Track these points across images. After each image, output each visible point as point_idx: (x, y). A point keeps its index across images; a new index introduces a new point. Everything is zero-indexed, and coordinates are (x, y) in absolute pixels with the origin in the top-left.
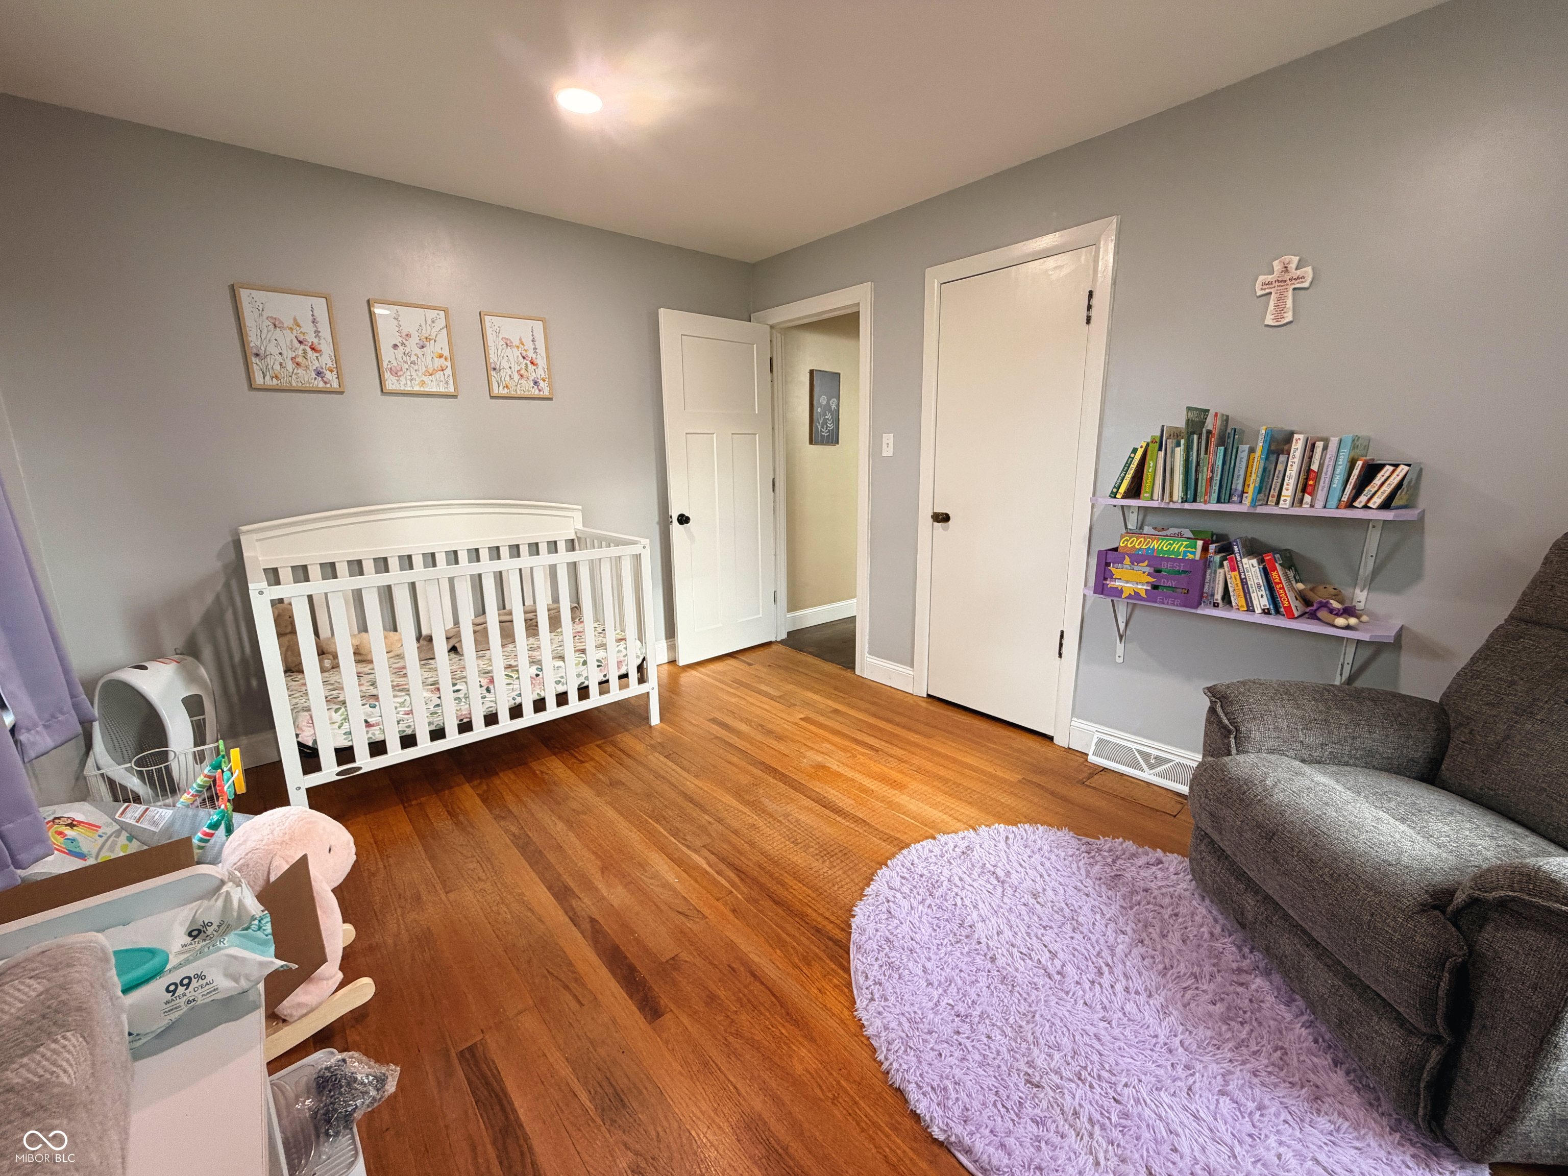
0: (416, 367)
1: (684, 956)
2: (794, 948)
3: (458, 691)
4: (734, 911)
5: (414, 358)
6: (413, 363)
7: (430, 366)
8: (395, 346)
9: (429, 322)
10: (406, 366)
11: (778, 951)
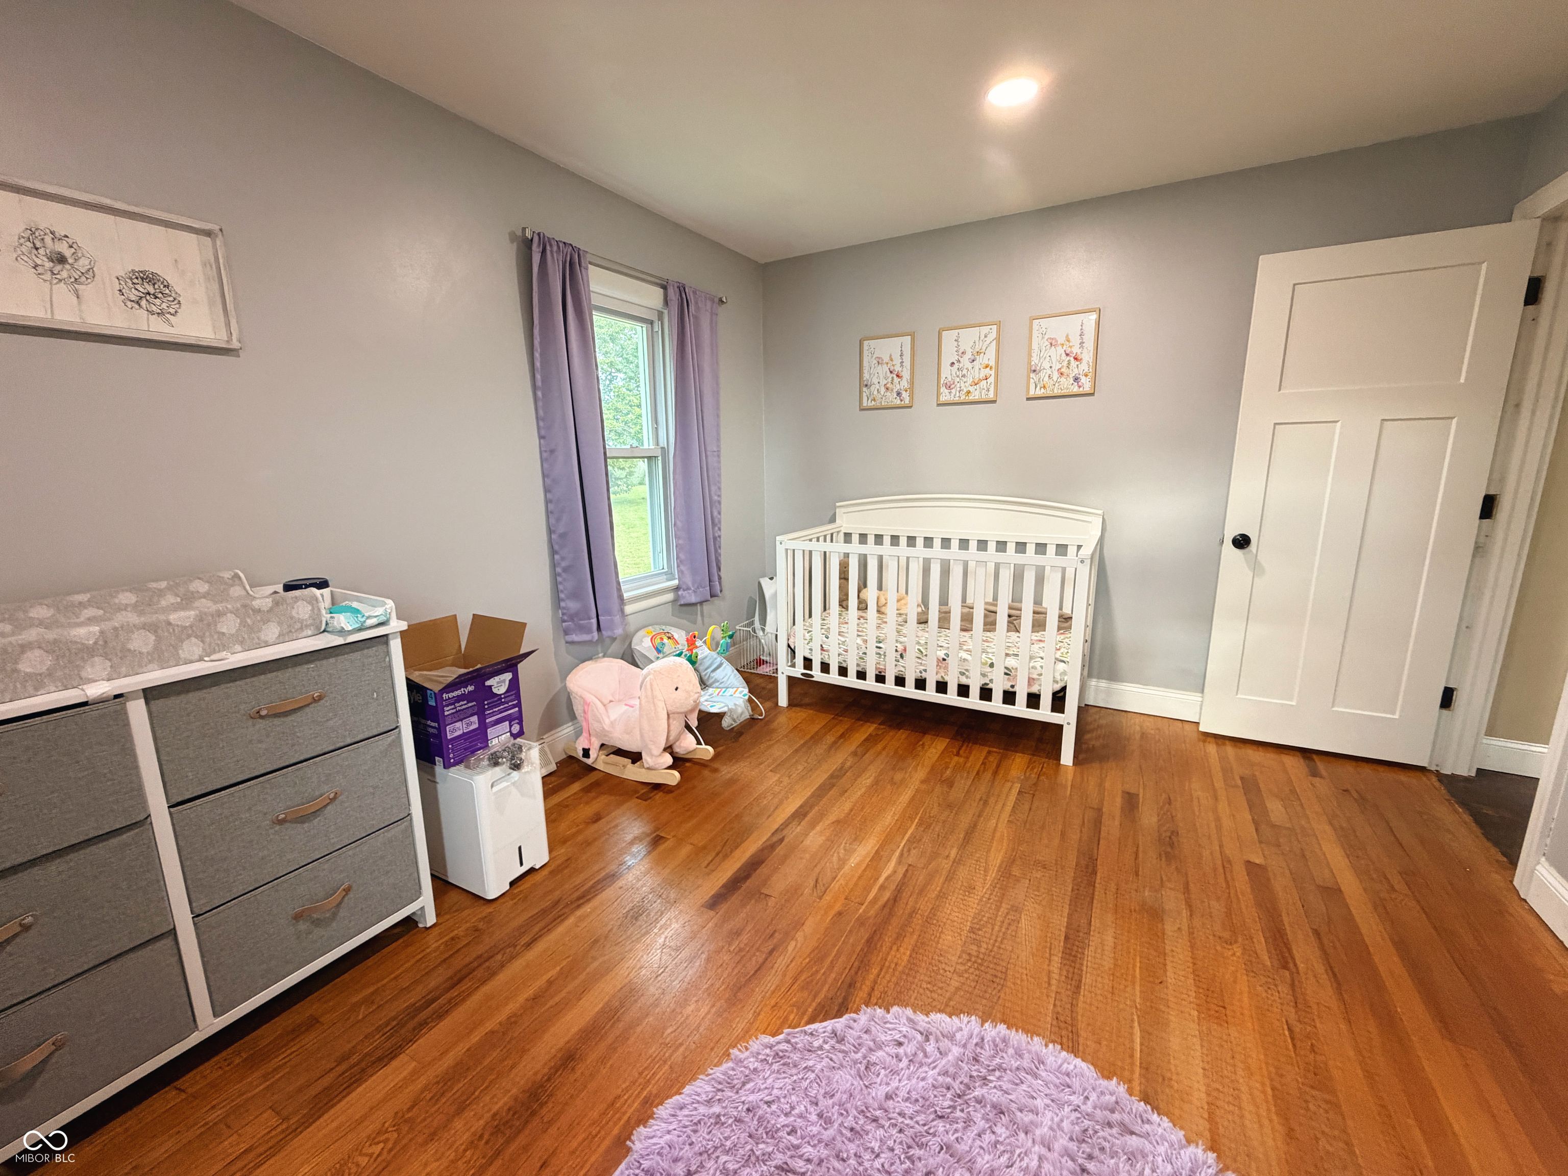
0: (965, 380)
1: (771, 902)
2: (817, 971)
3: (880, 648)
4: (840, 914)
5: (965, 372)
6: (964, 376)
7: (977, 376)
8: (953, 364)
9: (982, 337)
10: (958, 379)
11: (807, 960)
